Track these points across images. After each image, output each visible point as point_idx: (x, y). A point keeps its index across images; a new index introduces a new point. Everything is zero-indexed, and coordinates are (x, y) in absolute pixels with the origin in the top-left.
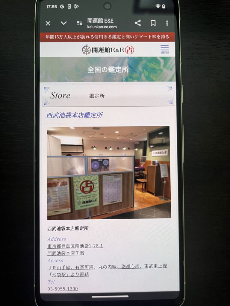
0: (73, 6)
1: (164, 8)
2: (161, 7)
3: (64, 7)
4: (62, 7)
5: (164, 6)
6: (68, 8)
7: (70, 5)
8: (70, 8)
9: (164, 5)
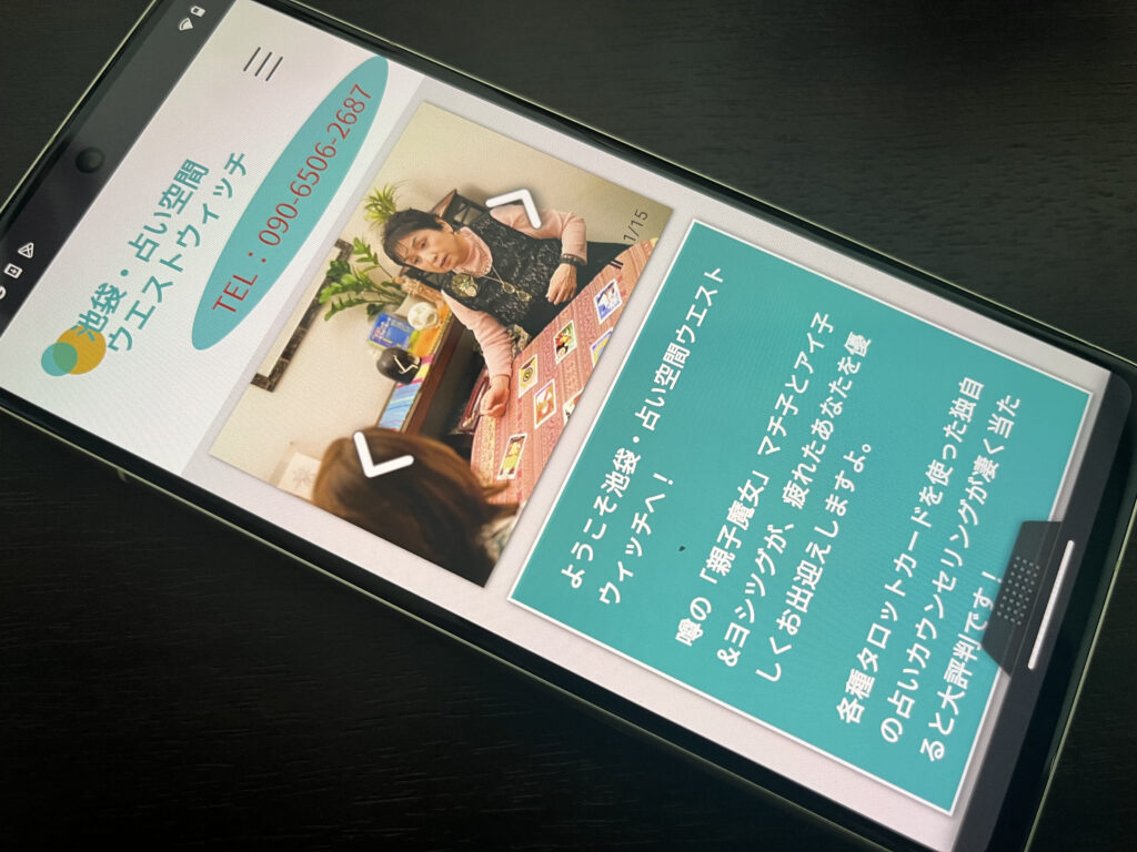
0: (20, 261)
3: (2, 289)
6: (16, 277)
7: (10, 265)
8: (21, 270)
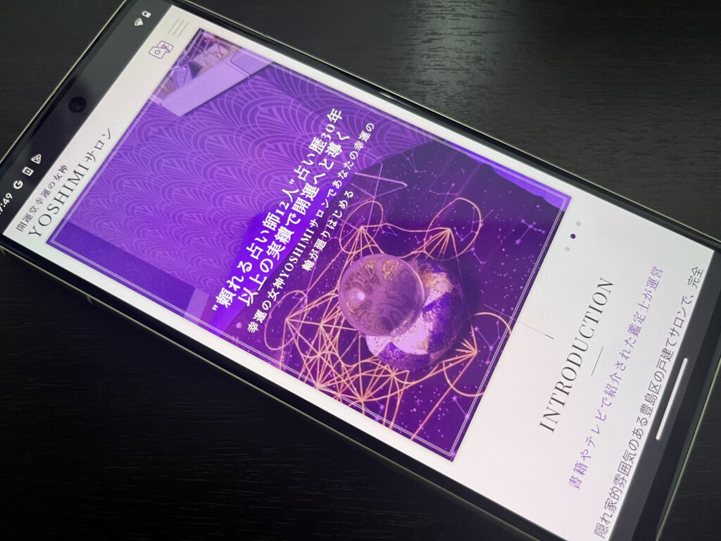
0: (32, 165)
1: (148, 15)
2: (144, 19)
3: (21, 183)
4: (18, 185)
5: (145, 14)
6: (30, 175)
7: (26, 168)
8: (32, 171)
9: (143, 13)
